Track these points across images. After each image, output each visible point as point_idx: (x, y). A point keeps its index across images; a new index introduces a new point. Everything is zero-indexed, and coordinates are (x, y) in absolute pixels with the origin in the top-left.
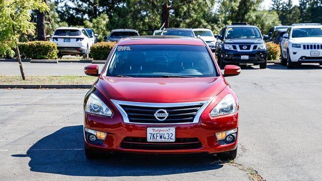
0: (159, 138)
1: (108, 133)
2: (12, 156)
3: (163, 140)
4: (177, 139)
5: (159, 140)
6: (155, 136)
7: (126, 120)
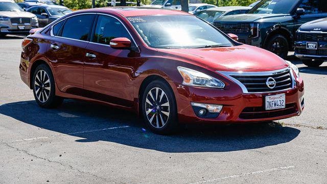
0: (273, 105)
1: (223, 105)
2: (76, 141)
3: (277, 107)
4: (287, 106)
5: (274, 107)
6: (271, 104)
7: (245, 91)
